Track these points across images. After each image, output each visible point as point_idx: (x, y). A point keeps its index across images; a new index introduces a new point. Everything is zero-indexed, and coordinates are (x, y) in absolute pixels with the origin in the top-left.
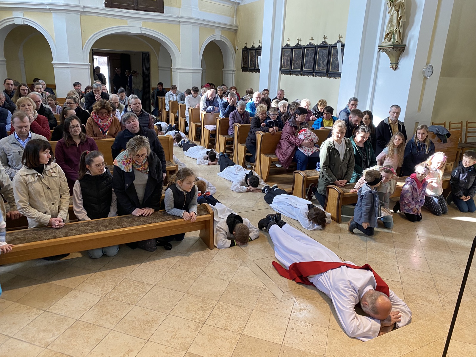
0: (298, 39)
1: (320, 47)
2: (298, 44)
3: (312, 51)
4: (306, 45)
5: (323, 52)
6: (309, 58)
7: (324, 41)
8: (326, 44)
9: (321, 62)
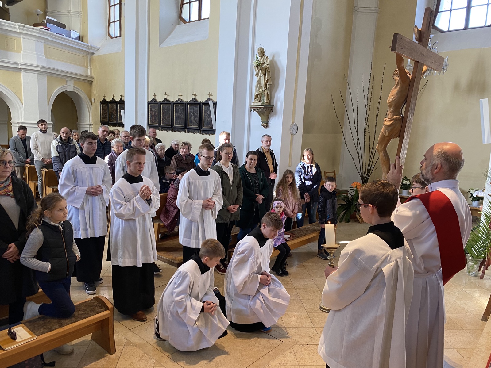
0: (166, 95)
1: (190, 103)
2: (166, 99)
3: (182, 107)
4: (175, 101)
5: (194, 109)
6: (178, 114)
7: (194, 98)
8: (197, 101)
9: (192, 119)
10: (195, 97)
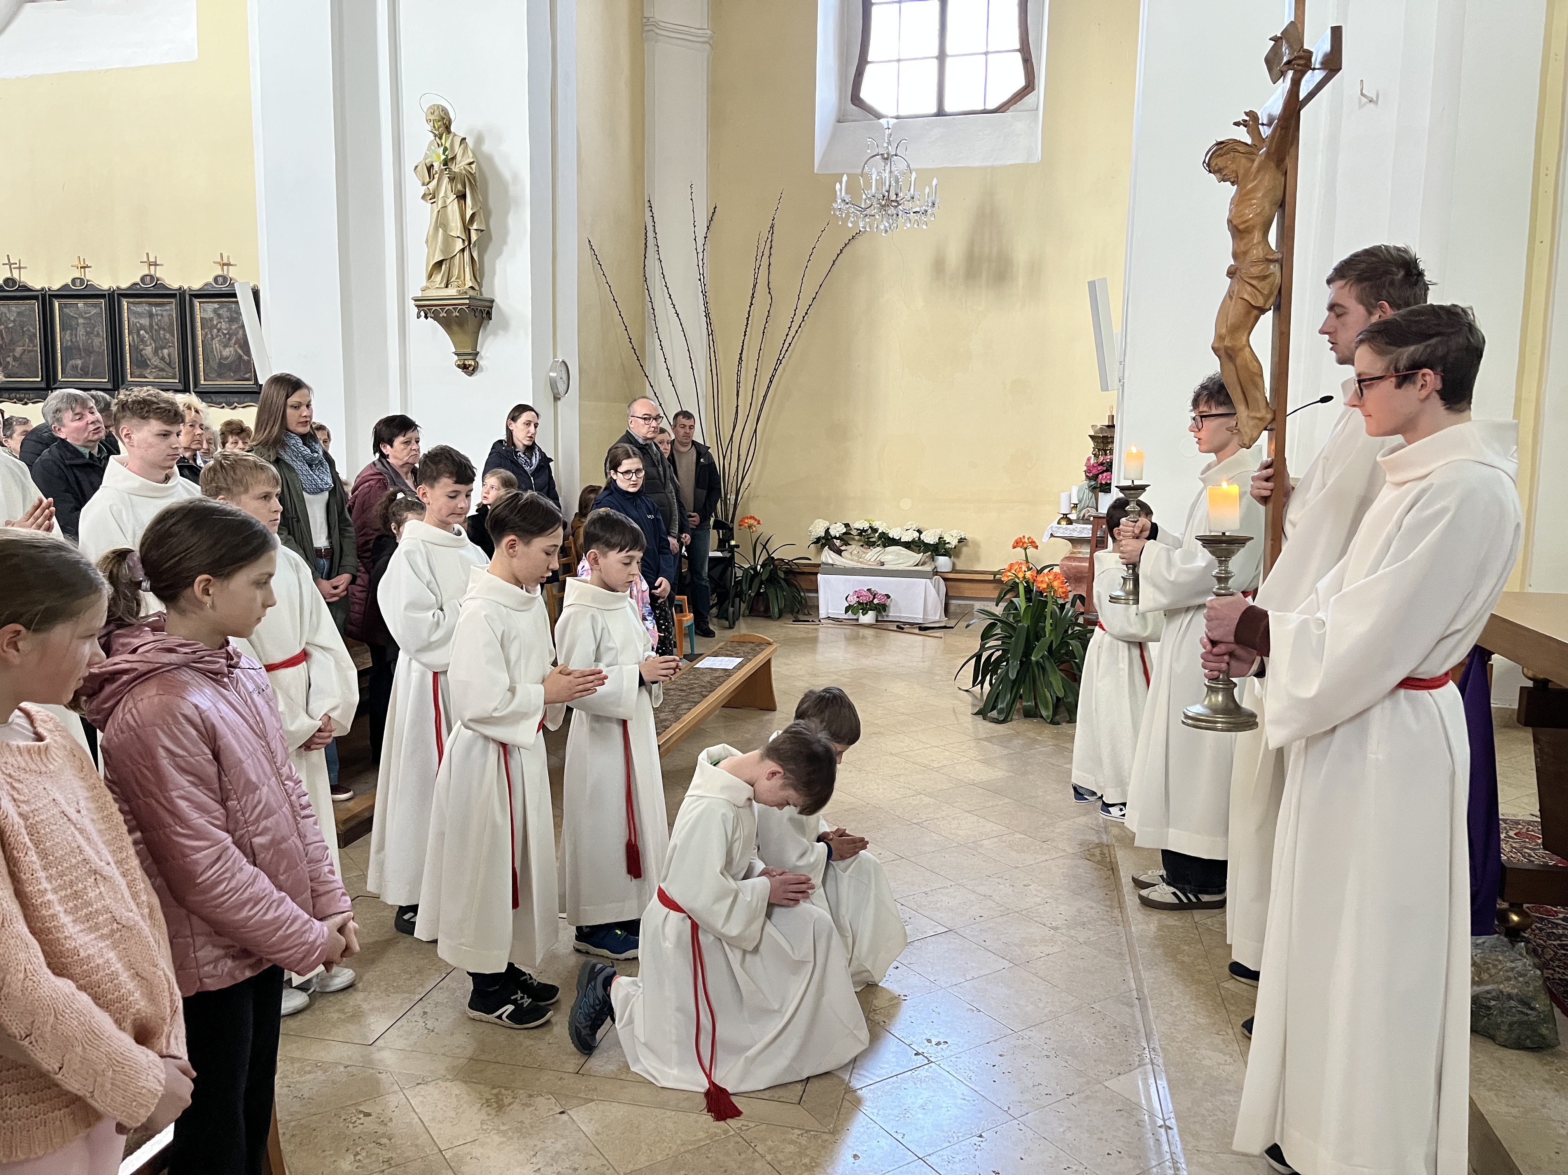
0: (8, 264)
1: (132, 294)
2: (9, 281)
3: (93, 311)
4: (56, 287)
5: (151, 315)
6: (78, 335)
7: (149, 276)
8: (164, 287)
9: (148, 351)
10: (152, 273)
